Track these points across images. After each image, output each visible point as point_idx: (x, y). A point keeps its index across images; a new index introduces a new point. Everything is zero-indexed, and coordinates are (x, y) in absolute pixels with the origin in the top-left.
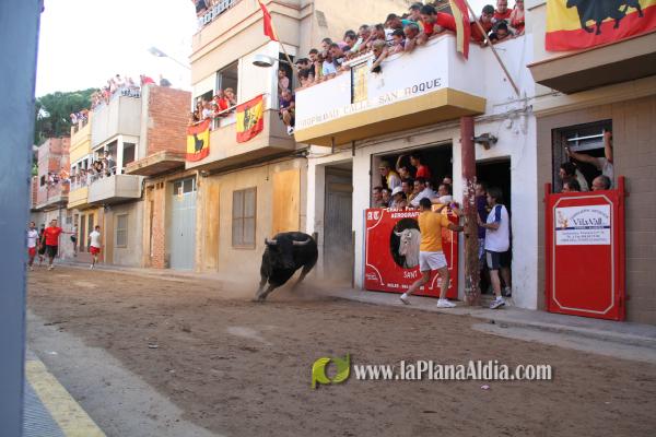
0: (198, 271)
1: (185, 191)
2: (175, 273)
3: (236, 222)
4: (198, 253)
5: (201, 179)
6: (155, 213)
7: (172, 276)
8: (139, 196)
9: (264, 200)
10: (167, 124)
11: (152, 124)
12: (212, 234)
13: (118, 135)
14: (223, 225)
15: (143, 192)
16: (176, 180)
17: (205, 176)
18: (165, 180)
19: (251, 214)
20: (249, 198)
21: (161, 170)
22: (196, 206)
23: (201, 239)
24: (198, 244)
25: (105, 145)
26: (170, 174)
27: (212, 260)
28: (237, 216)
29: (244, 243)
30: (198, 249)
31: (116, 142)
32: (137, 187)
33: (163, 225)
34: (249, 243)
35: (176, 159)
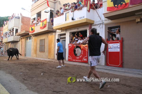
0: (32, 57)
1: (29, 40)
2: (27, 57)
3: (40, 46)
4: (32, 53)
5: (33, 37)
6: (22, 44)
7: (26, 58)
8: (19, 40)
9: (47, 42)
10: (25, 25)
11: (22, 24)
12: (35, 49)
13: (14, 27)
14: (37, 47)
15: (20, 40)
16: (27, 37)
17: (34, 36)
18: (25, 37)
19: (44, 45)
20: (43, 41)
21: (24, 35)
22: (32, 43)
23: (33, 50)
24: (32, 51)
25: (11, 29)
26: (26, 36)
27: (35, 54)
28: (40, 45)
29: (42, 51)
30: (32, 52)
31: (14, 28)
32: (19, 38)
33: (24, 47)
34: (43, 51)
35: (27, 33)
